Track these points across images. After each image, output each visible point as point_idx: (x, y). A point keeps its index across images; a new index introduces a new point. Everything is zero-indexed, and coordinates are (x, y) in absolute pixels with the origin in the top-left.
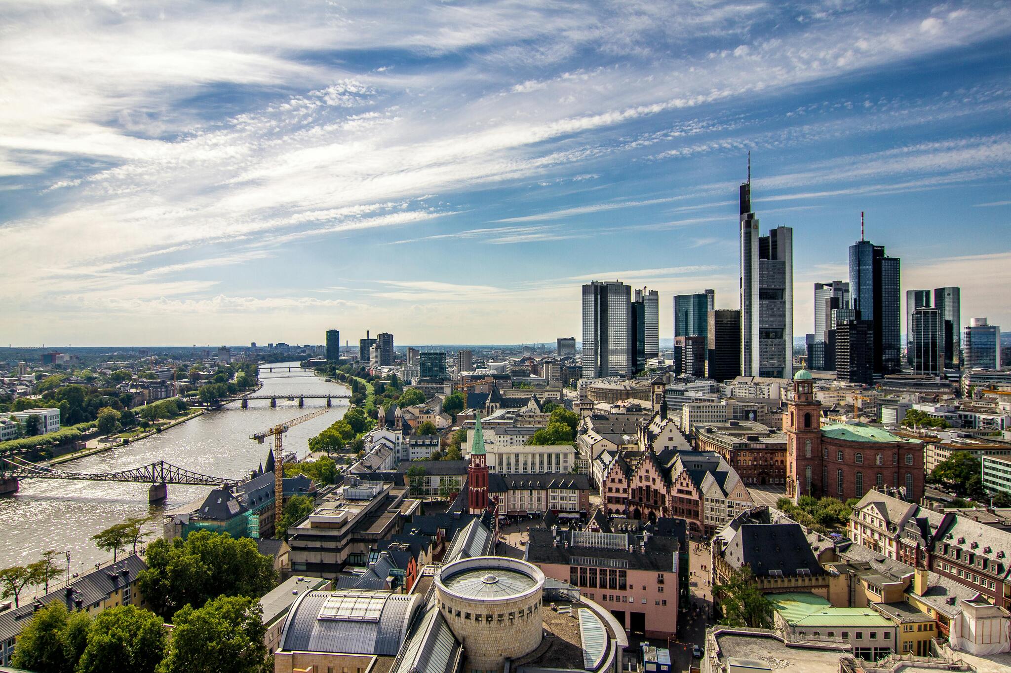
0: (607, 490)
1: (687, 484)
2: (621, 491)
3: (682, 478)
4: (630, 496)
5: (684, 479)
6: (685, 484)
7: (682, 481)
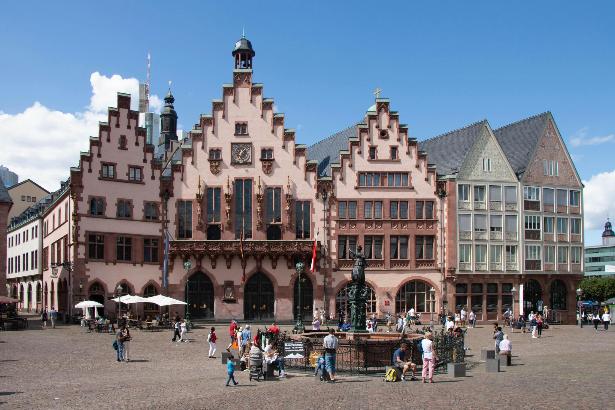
0: (84, 207)
1: (394, 150)
2: (138, 212)
3: (376, 133)
4: (172, 229)
5: (383, 135)
6: (384, 152)
7: (376, 140)
